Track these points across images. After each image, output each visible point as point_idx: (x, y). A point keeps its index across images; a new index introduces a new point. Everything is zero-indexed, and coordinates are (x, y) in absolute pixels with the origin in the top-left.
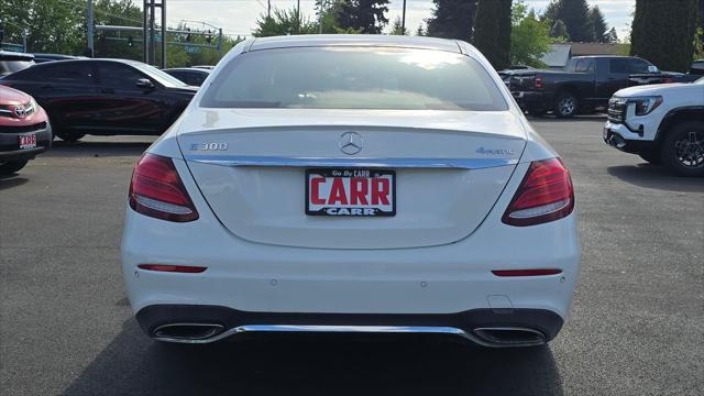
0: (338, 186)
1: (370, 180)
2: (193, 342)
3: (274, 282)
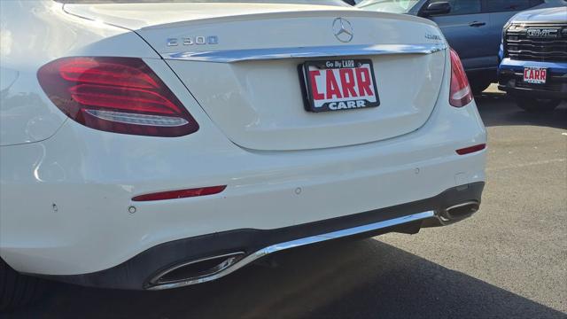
0: (330, 78)
1: (354, 70)
2: (200, 281)
3: (298, 191)
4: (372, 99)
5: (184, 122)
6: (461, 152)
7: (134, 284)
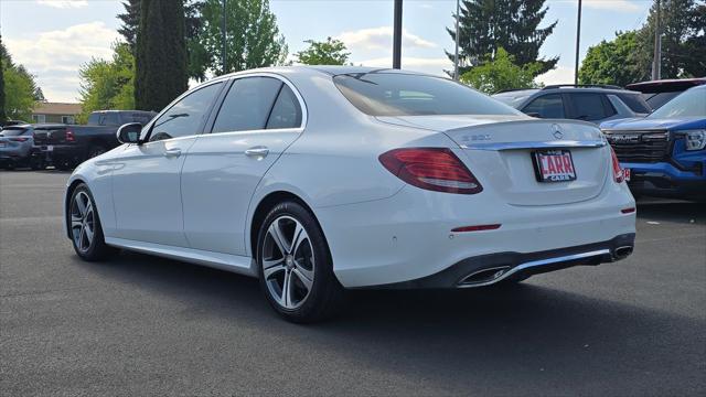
0: (550, 160)
1: (562, 156)
3: (539, 230)
4: (573, 175)
5: (474, 186)
6: (624, 211)
7: (448, 284)
